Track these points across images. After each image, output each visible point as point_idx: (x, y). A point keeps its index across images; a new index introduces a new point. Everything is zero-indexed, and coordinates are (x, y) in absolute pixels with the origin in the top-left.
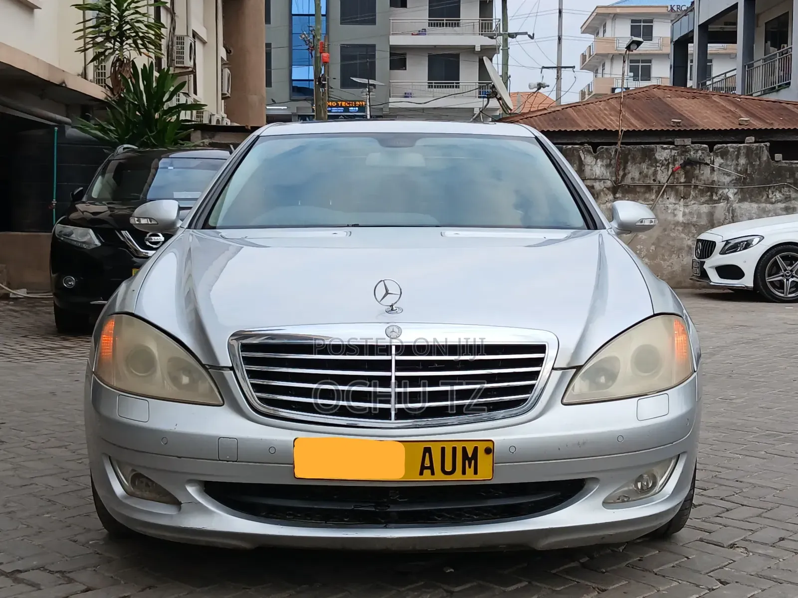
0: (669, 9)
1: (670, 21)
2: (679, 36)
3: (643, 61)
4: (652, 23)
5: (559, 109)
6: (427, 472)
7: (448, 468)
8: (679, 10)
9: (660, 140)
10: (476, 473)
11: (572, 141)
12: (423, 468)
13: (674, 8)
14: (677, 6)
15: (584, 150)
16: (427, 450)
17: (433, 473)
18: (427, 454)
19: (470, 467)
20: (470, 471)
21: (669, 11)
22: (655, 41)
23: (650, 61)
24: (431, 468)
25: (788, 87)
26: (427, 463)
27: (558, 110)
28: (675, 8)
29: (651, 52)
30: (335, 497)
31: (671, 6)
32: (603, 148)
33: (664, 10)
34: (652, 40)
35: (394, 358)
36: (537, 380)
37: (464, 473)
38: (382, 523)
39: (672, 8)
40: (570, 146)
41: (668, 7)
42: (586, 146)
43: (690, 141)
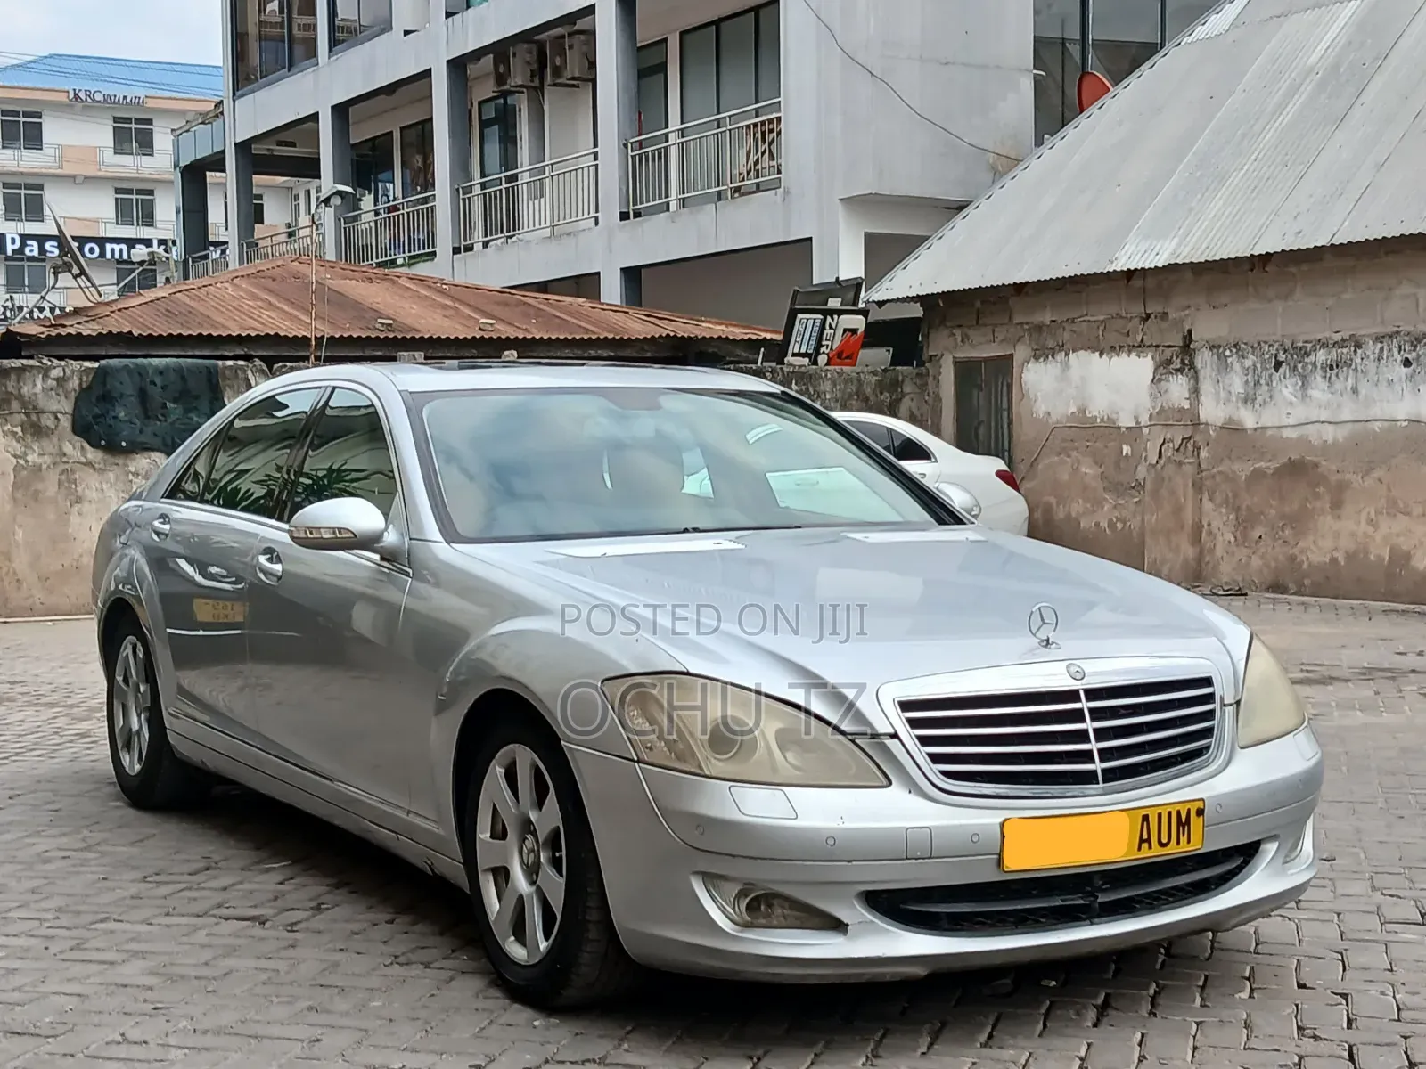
0: (72, 95)
1: (170, 131)
2: (193, 159)
3: (28, 187)
4: (40, 117)
5: (164, 295)
6: (1145, 845)
7: (1164, 840)
8: (89, 100)
9: (364, 352)
10: (1189, 841)
11: (219, 353)
12: (1142, 841)
13: (79, 94)
14: (86, 91)
15: (254, 369)
16: (1146, 818)
17: (1150, 847)
18: (1145, 823)
19: (1184, 835)
20: (1183, 839)
21: (71, 100)
22: (47, 150)
23: (41, 187)
24: (1149, 841)
25: (433, 260)
26: (1145, 836)
27: (164, 297)
28: (82, 95)
29: (44, 171)
30: (1034, 892)
31: (74, 90)
32: (285, 366)
33: (62, 97)
34: (41, 149)
35: (1084, 705)
36: (1214, 719)
37: (1178, 843)
38: (1084, 920)
39: (76, 95)
40: (230, 363)
41: (68, 92)
42: (258, 362)
43: (423, 356)
